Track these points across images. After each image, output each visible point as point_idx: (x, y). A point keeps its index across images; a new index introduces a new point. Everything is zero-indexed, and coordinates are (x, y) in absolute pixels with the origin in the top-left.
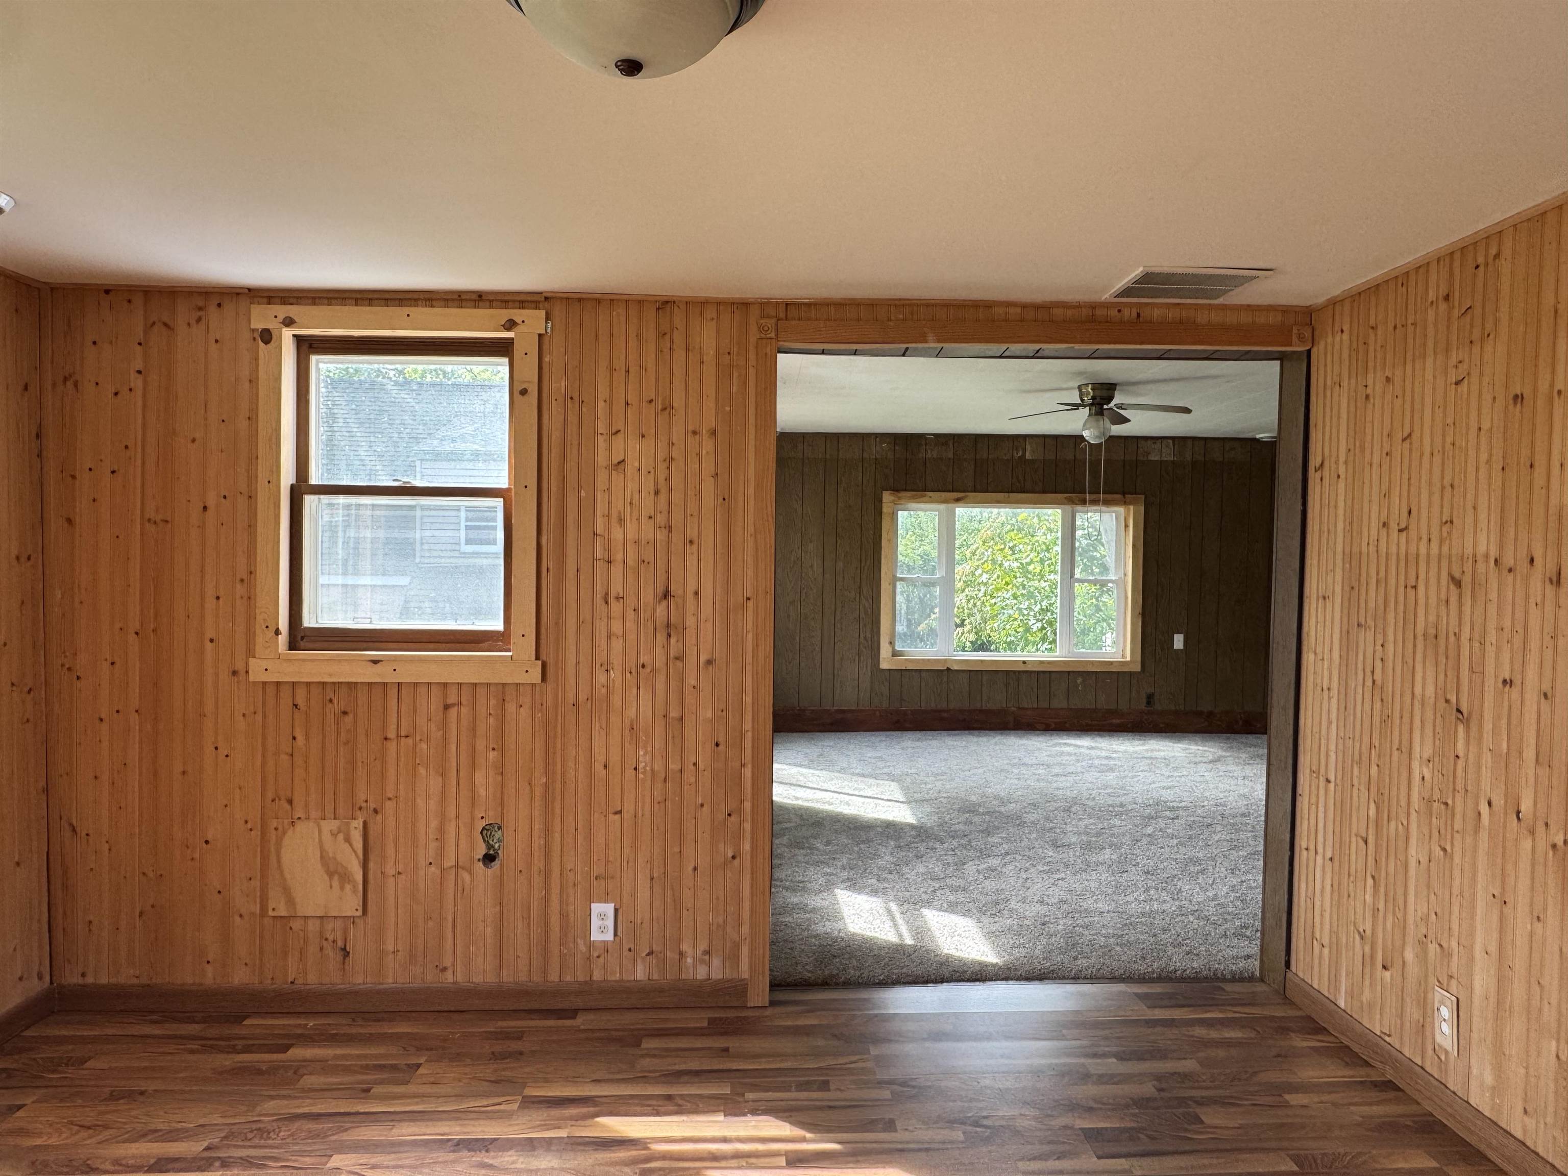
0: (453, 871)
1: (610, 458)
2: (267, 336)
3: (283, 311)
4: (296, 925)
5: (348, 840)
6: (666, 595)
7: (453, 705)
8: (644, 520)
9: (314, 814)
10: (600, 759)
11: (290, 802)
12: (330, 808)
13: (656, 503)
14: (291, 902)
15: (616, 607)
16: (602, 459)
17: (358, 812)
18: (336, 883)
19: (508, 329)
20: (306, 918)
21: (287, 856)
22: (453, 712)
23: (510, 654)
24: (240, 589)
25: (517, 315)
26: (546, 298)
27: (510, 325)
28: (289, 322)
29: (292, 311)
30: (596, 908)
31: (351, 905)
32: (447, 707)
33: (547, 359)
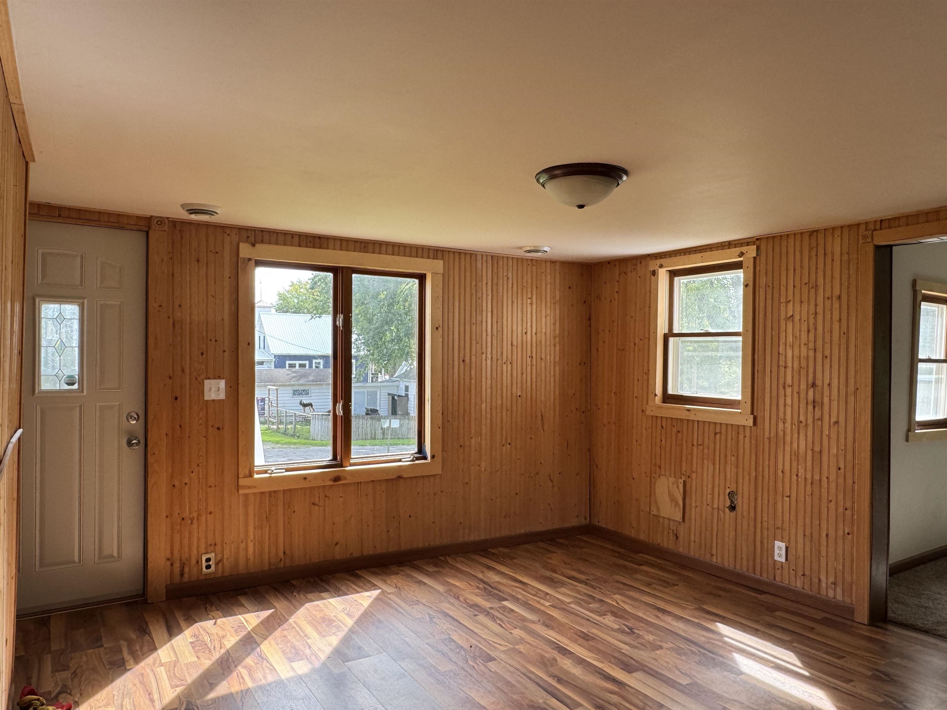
0: (717, 510)
1: (786, 315)
2: (654, 273)
3: (659, 262)
4: (661, 520)
5: (678, 487)
6: (814, 385)
7: (718, 433)
8: (802, 346)
9: (667, 474)
10: (780, 467)
11: (660, 467)
12: (673, 473)
13: (808, 337)
14: (658, 510)
15: (789, 391)
16: (783, 316)
17: (683, 476)
18: (673, 505)
19: (740, 257)
20: (664, 518)
21: (657, 490)
22: (718, 436)
23: (740, 411)
24: (645, 377)
25: (744, 249)
26: (757, 239)
27: (741, 254)
28: (661, 266)
29: (662, 261)
30: (778, 544)
31: (678, 516)
32: (716, 434)
33: (758, 268)
